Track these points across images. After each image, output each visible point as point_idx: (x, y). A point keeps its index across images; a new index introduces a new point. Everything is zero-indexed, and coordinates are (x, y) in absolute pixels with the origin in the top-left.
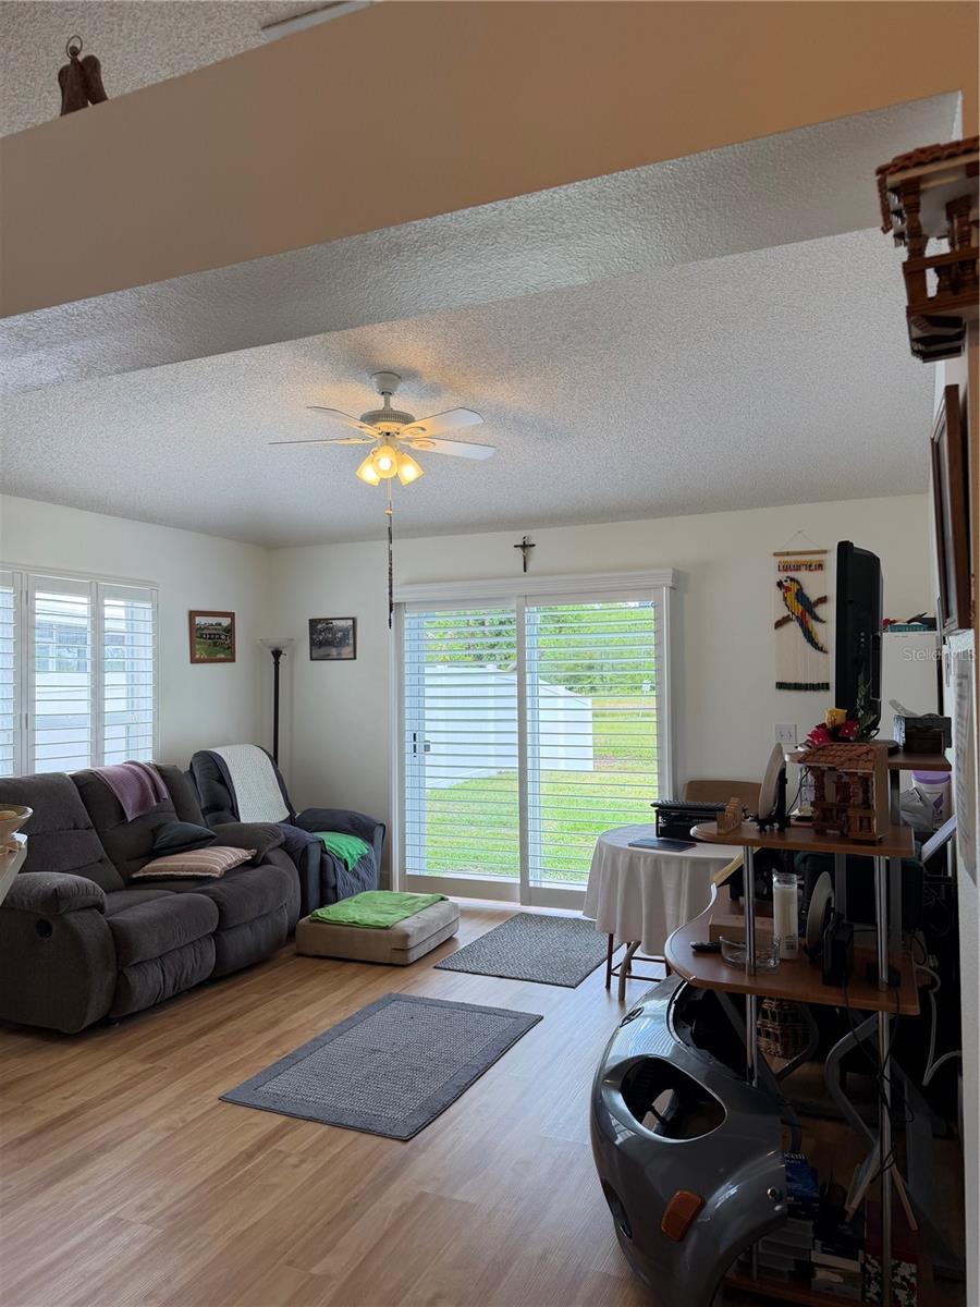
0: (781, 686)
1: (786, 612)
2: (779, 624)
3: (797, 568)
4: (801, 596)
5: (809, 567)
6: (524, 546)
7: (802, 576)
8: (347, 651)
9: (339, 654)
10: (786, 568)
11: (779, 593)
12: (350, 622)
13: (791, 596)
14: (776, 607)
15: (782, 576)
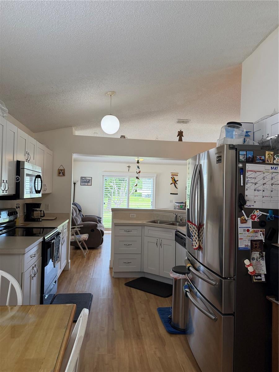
0: (171, 194)
1: (172, 182)
2: (171, 184)
3: (174, 175)
4: (174, 180)
5: (176, 175)
6: (129, 167)
7: (175, 177)
8: (89, 184)
9: (88, 184)
10: (172, 175)
11: (171, 179)
12: (91, 178)
13: (173, 179)
14: (171, 181)
15: (172, 176)
